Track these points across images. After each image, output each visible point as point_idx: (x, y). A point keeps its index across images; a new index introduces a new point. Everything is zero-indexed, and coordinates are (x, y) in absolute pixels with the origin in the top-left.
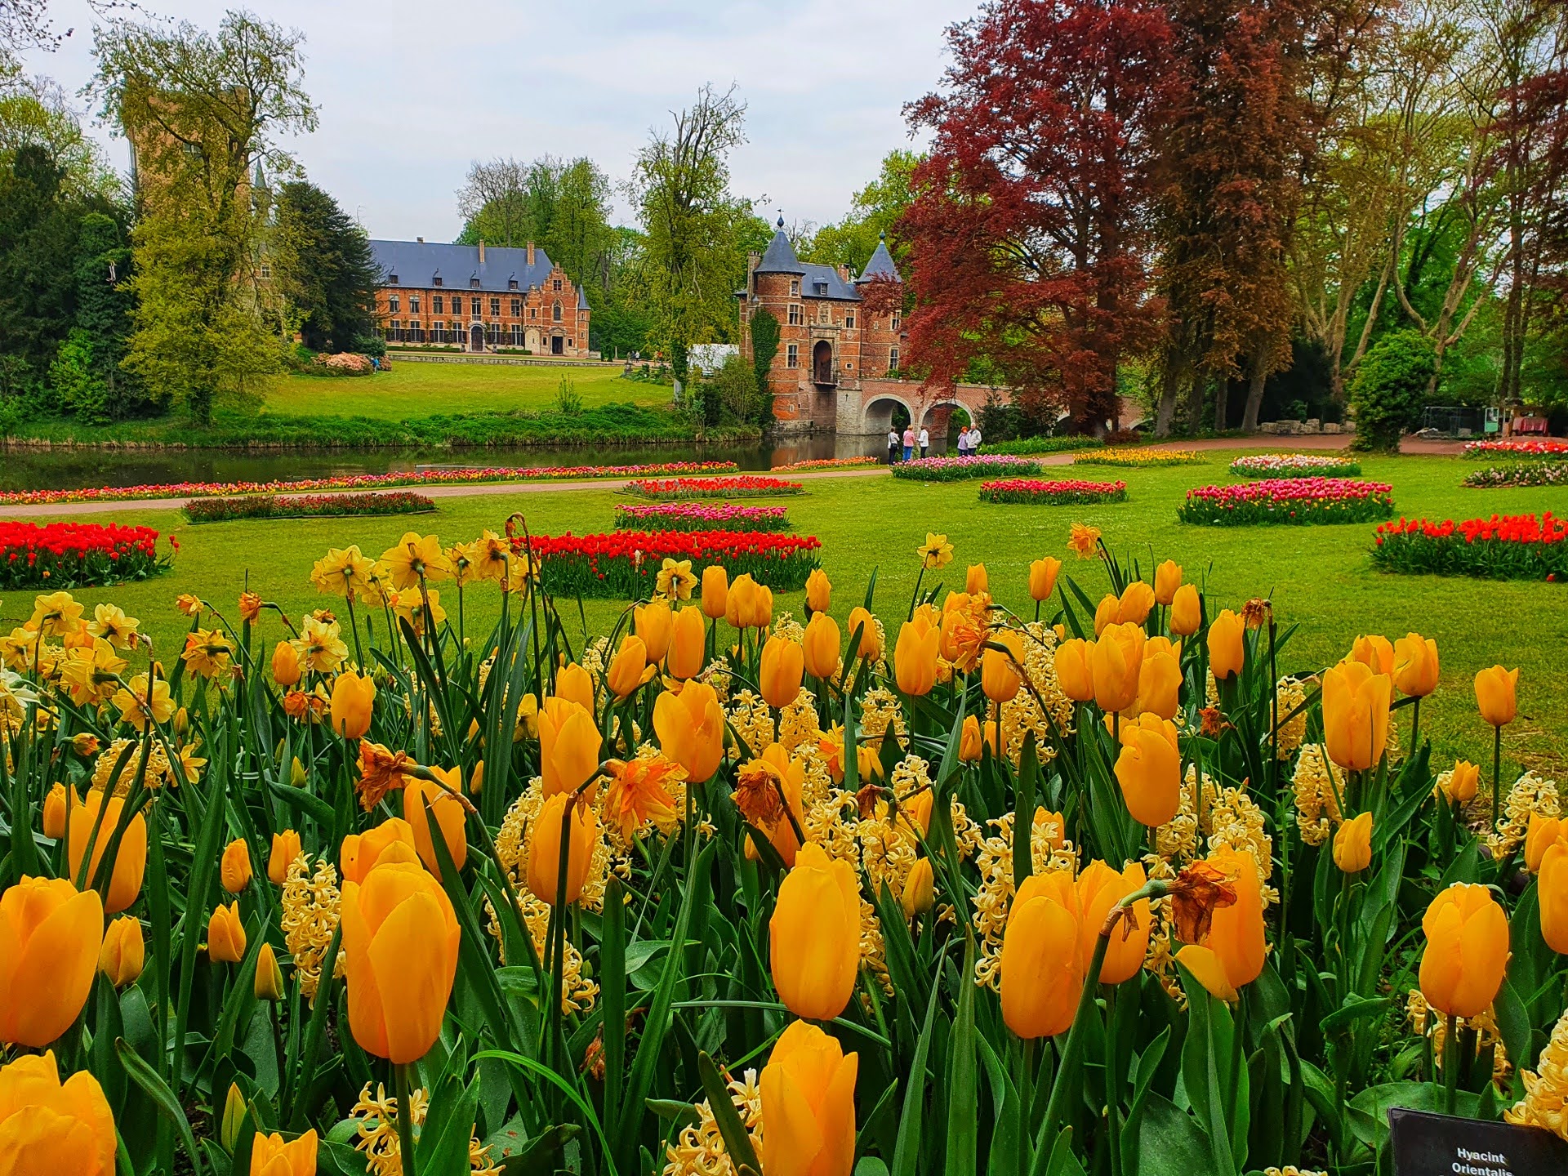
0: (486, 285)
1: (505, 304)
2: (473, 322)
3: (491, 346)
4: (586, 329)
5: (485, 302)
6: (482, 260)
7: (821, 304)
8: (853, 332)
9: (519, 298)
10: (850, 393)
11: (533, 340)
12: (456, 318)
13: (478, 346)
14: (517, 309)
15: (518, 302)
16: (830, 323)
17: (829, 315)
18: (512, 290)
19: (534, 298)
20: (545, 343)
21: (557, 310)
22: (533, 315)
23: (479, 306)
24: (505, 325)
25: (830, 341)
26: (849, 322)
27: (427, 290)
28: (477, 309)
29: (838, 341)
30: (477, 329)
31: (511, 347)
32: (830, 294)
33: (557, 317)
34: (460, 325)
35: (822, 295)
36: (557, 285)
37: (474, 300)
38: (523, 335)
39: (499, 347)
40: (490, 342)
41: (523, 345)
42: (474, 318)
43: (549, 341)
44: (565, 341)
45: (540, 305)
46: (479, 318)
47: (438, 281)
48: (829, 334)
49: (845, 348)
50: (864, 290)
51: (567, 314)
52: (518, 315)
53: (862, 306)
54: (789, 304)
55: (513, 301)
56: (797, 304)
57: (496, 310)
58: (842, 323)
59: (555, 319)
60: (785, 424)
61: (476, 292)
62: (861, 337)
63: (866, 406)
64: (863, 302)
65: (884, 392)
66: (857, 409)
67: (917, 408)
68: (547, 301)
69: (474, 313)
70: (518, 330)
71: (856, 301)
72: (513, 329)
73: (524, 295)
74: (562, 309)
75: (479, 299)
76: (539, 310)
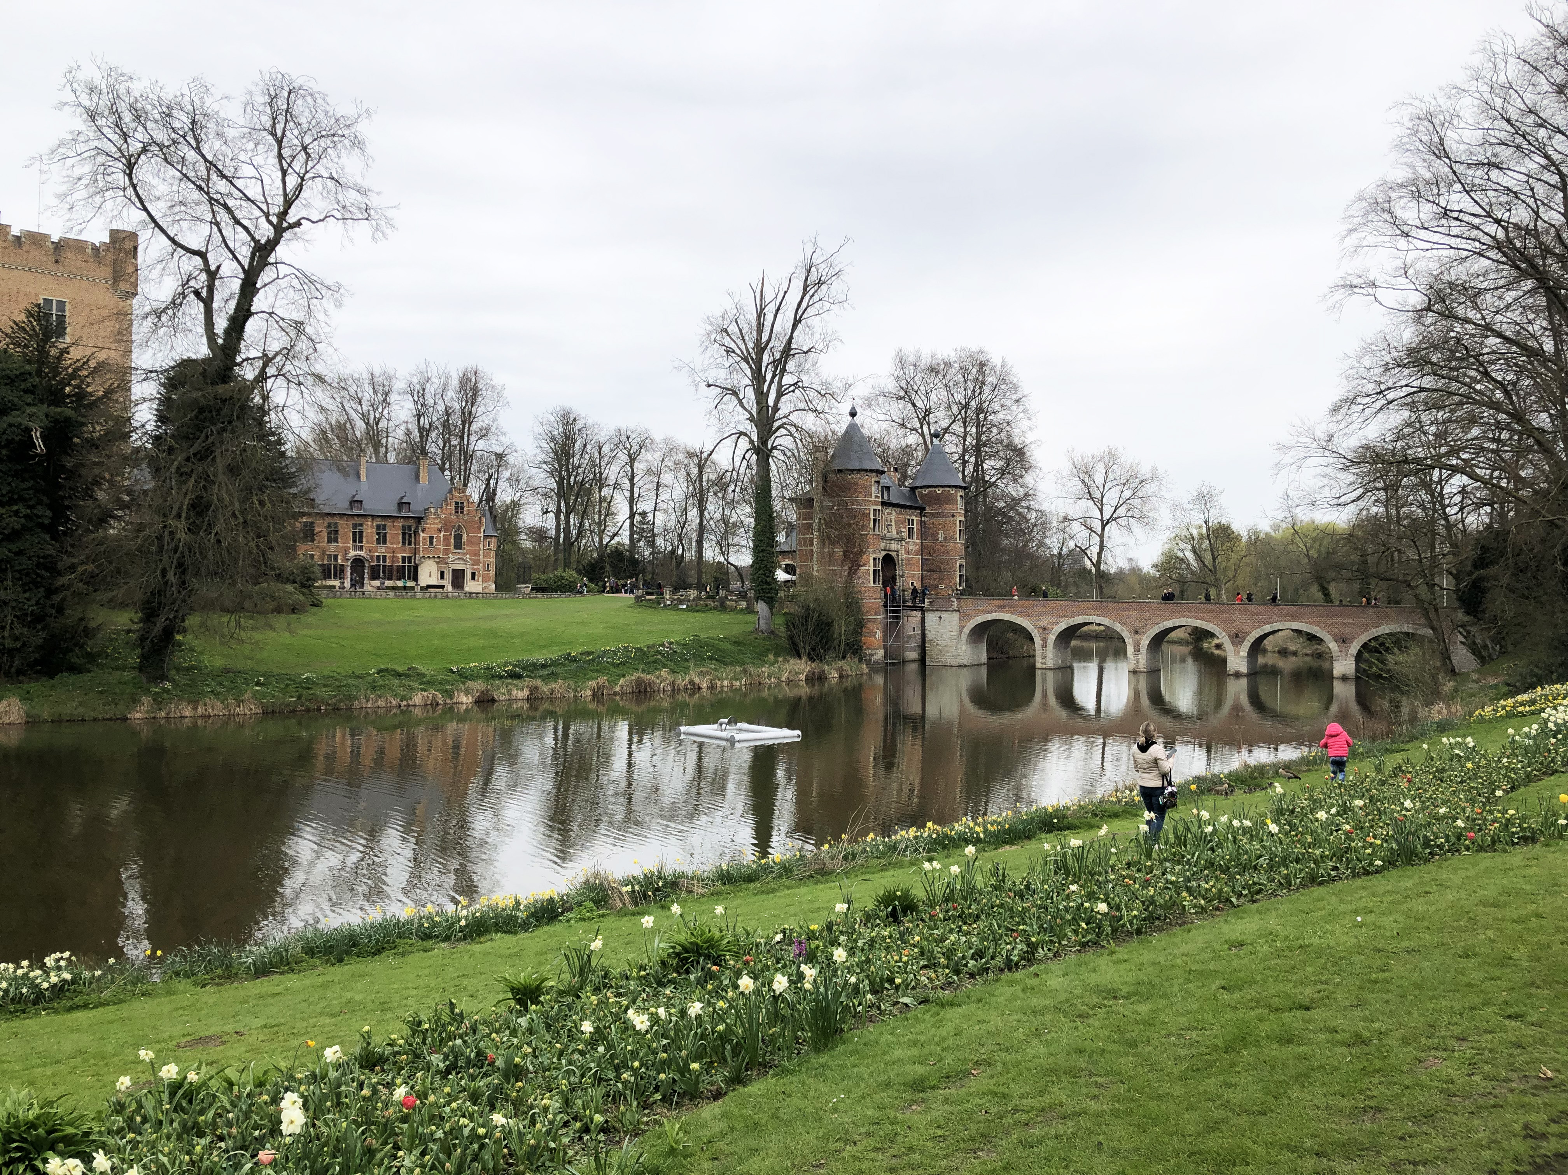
0: (370, 507)
1: (394, 532)
2: (353, 553)
3: (377, 583)
4: (492, 559)
5: (369, 529)
6: (363, 478)
7: (888, 511)
8: (914, 544)
9: (411, 523)
10: (945, 615)
11: (428, 574)
13: (359, 583)
14: (409, 536)
15: (410, 527)
16: (894, 533)
17: (894, 524)
18: (403, 514)
19: (432, 524)
20: (443, 577)
21: (458, 538)
22: (431, 543)
23: (361, 533)
24: (393, 557)
25: (894, 554)
26: (910, 531)
28: (358, 537)
29: (903, 555)
30: (358, 563)
31: (400, 583)
32: (894, 498)
33: (459, 545)
34: (336, 557)
35: (886, 499)
36: (459, 507)
37: (355, 526)
38: (416, 568)
39: (388, 583)
40: (374, 576)
41: (416, 579)
42: (355, 548)
43: (448, 576)
44: (468, 575)
45: (440, 530)
46: (361, 548)
48: (894, 546)
49: (908, 564)
50: (923, 496)
51: (470, 542)
52: (410, 544)
53: (921, 515)
54: (873, 507)
55: (403, 528)
56: (879, 508)
57: (382, 539)
58: (905, 535)
59: (456, 547)
60: (872, 655)
61: (358, 516)
62: (923, 549)
63: (967, 630)
64: (922, 509)
65: (992, 612)
66: (954, 633)
67: (1045, 629)
68: (446, 526)
69: (354, 541)
70: (410, 562)
71: (916, 508)
72: (404, 561)
73: (419, 520)
74: (465, 536)
75: (361, 525)
76: (438, 538)
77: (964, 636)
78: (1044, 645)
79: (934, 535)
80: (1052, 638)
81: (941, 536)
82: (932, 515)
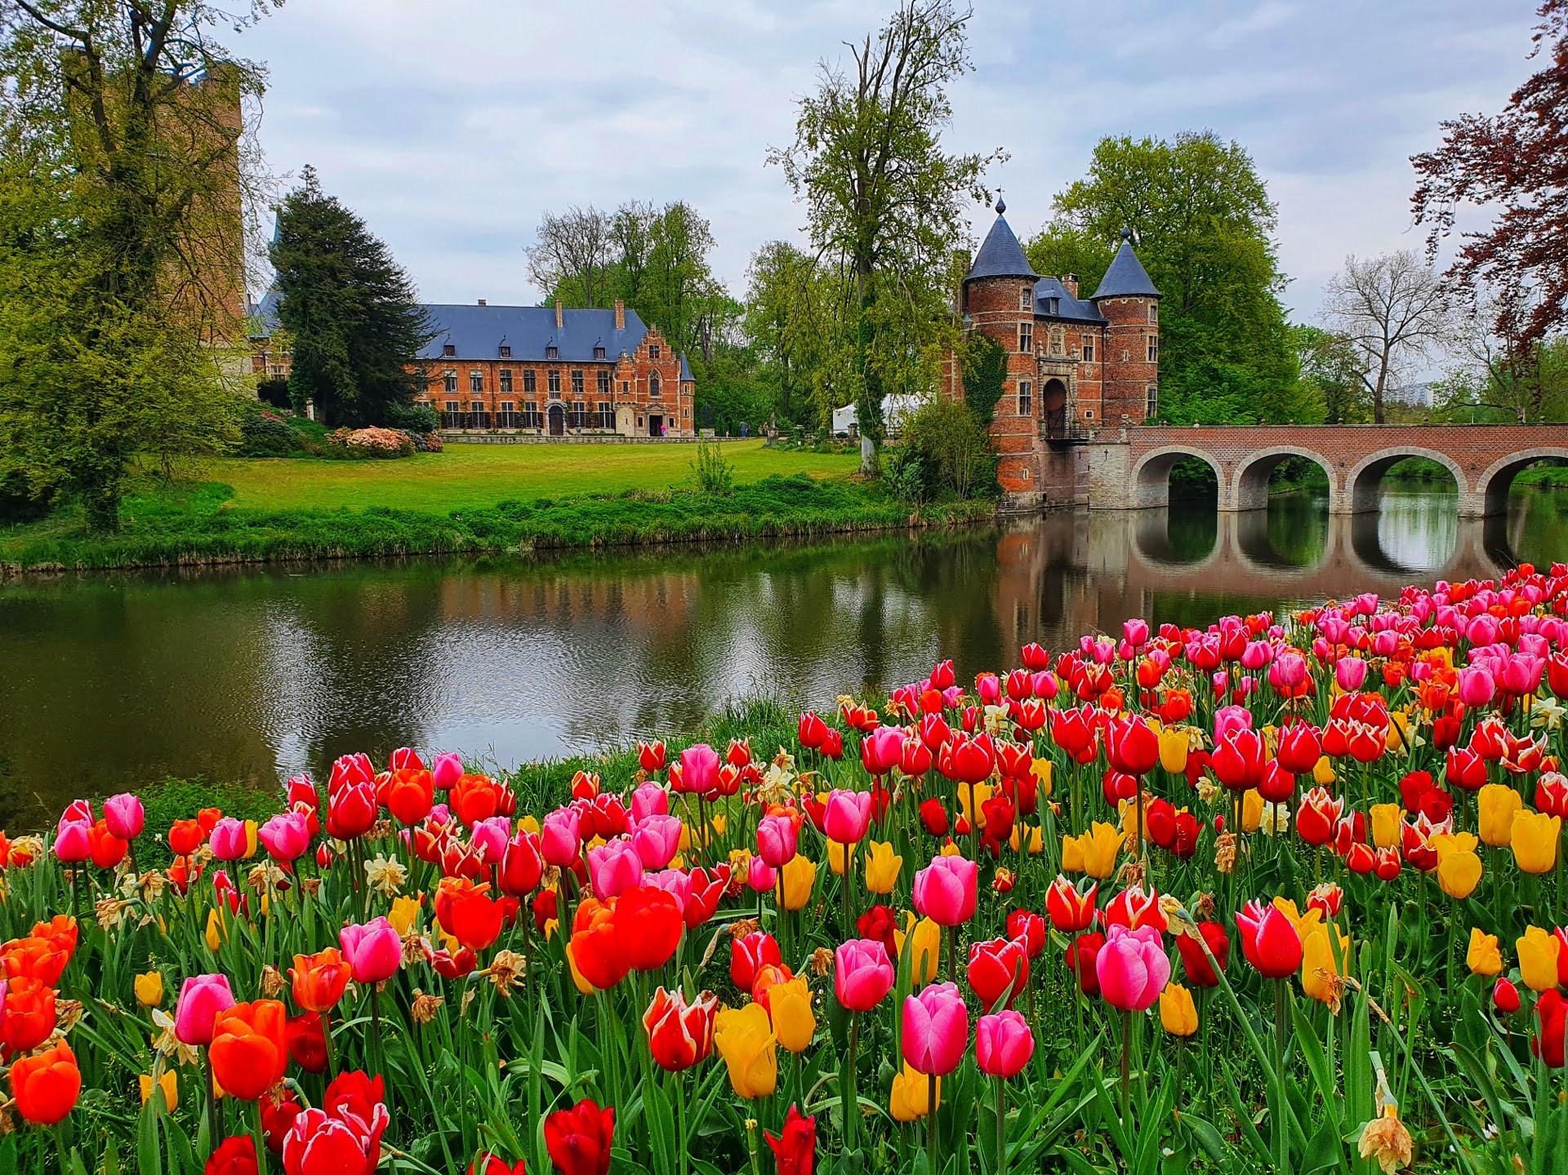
0: (566, 354)
1: (590, 378)
2: (550, 401)
3: (574, 431)
4: (690, 406)
5: (565, 376)
6: (560, 325)
7: (1052, 328)
8: (1092, 367)
9: (606, 368)
10: (1111, 449)
11: (625, 421)
12: (529, 397)
13: (557, 430)
14: (605, 382)
15: (606, 373)
16: (1063, 354)
17: (1062, 343)
18: (598, 360)
19: (626, 368)
20: (640, 425)
21: (655, 383)
22: (626, 388)
23: (557, 381)
24: (590, 404)
25: (1063, 379)
26: (1087, 351)
27: (492, 363)
28: (555, 384)
29: (1075, 380)
30: (555, 410)
31: (598, 431)
32: (1063, 314)
33: (655, 391)
34: (534, 405)
35: (1052, 312)
36: (654, 353)
37: (551, 372)
38: (613, 415)
39: (584, 431)
40: (572, 425)
41: (614, 427)
42: (552, 396)
43: (646, 423)
44: (666, 422)
45: (633, 376)
46: (558, 396)
47: (505, 350)
48: (1062, 370)
49: (1083, 390)
50: (1105, 308)
51: (667, 387)
52: (606, 390)
53: (1103, 331)
54: (1020, 322)
55: (599, 373)
56: (1032, 322)
57: (579, 385)
58: (1078, 354)
59: (653, 394)
60: (1017, 498)
61: (554, 363)
62: (1104, 373)
63: (1138, 467)
64: (1104, 324)
65: (1168, 444)
66: (1122, 471)
67: (1229, 463)
68: (642, 371)
69: (551, 389)
70: (607, 409)
71: (1095, 323)
72: (601, 409)
73: (613, 365)
74: (661, 381)
75: (557, 372)
76: (632, 384)
77: (1135, 475)
78: (1229, 483)
79: (1118, 355)
80: (1239, 473)
81: (1126, 355)
82: (1116, 330)
